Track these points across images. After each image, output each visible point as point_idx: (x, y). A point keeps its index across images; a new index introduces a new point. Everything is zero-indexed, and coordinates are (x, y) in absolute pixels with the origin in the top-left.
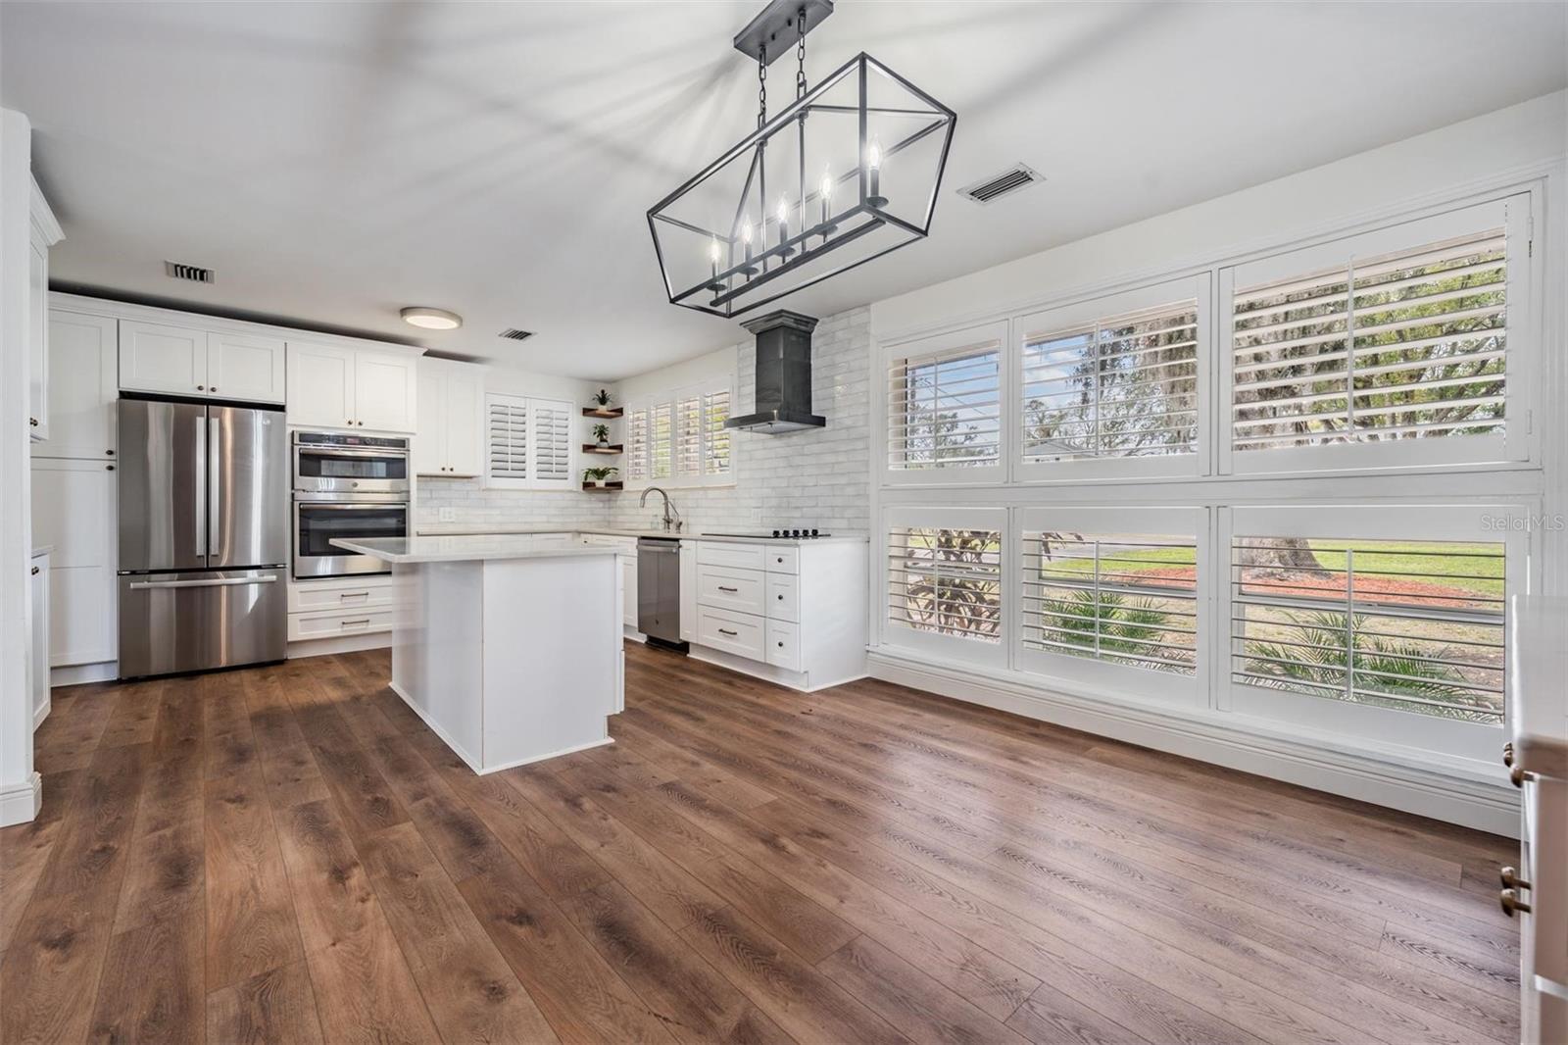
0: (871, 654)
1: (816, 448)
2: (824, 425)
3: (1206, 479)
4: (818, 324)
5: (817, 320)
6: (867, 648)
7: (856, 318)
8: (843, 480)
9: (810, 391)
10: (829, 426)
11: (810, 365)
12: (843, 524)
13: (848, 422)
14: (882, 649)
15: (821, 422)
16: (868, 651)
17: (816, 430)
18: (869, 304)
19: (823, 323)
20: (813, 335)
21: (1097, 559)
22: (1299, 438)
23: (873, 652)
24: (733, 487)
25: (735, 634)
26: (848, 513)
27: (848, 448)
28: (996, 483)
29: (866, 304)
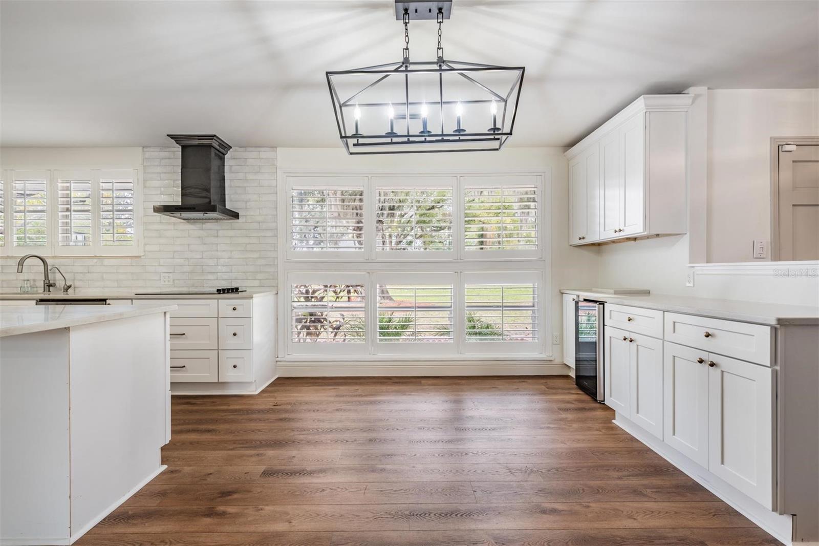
0: (278, 363)
1: (232, 233)
2: (238, 219)
3: (455, 261)
4: (231, 150)
5: (231, 148)
6: (277, 359)
7: (266, 154)
8: (256, 255)
9: (225, 194)
10: (241, 219)
11: (224, 176)
12: (257, 283)
13: (260, 218)
14: (288, 358)
15: (236, 216)
16: (277, 361)
17: (231, 221)
18: (276, 147)
19: (236, 151)
20: (226, 156)
21: (415, 296)
22: (482, 247)
23: (279, 361)
24: (139, 257)
25: (184, 366)
26: (259, 276)
27: (259, 235)
28: (362, 260)
29: (274, 147)
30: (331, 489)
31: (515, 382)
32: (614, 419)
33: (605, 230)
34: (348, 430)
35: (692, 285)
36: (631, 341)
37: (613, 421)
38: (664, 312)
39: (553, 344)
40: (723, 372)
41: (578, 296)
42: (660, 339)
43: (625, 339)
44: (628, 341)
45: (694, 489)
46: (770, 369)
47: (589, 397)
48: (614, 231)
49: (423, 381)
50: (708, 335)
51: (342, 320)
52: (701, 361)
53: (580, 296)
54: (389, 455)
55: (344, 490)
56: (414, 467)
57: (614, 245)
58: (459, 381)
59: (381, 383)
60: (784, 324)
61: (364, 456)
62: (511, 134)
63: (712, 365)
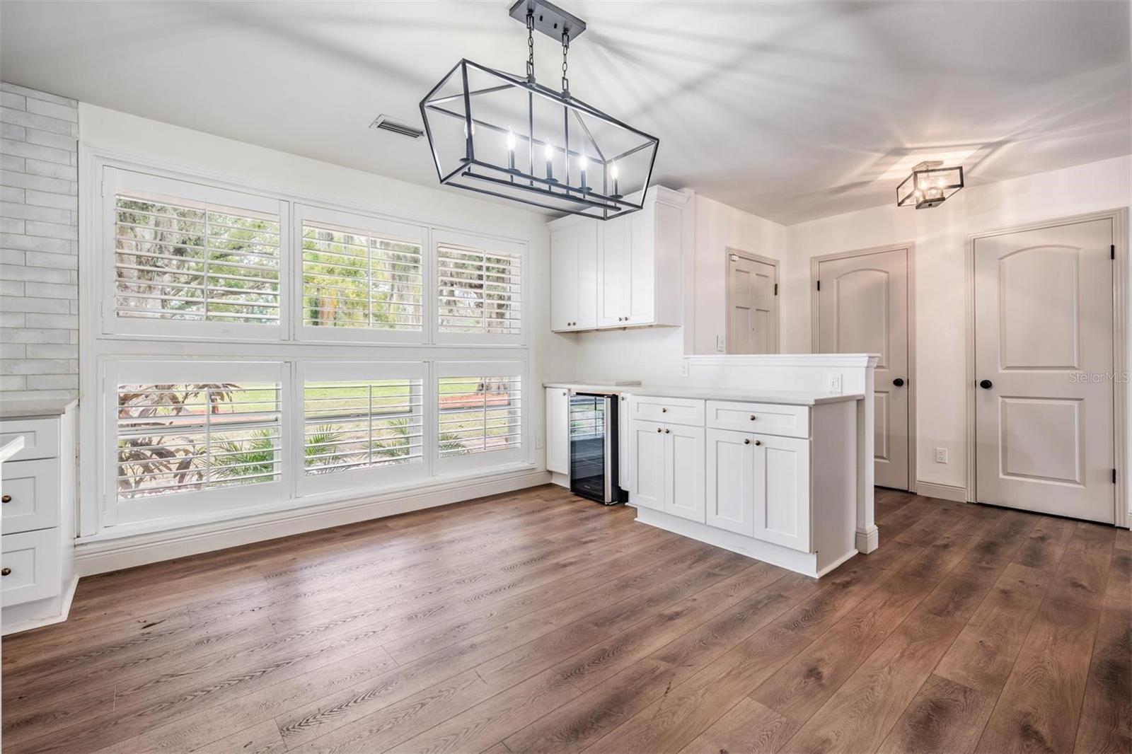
3: (425, 346)
6: (78, 541)
8: (14, 322)
16: (77, 545)
18: (76, 101)
26: (23, 368)
27: (26, 278)
28: (276, 340)
29: (71, 98)
30: (432, 698)
31: (506, 501)
32: (636, 517)
33: (604, 317)
34: (356, 617)
35: (686, 375)
36: (668, 432)
37: (636, 519)
38: (706, 400)
39: (536, 448)
40: (766, 448)
41: (569, 390)
42: (701, 427)
43: (659, 431)
44: (663, 433)
45: (736, 561)
46: (808, 441)
47: (592, 502)
48: (618, 319)
49: (391, 524)
50: (753, 419)
51: (190, 448)
52: (747, 442)
53: (572, 391)
54: (459, 627)
55: (453, 691)
56: (506, 628)
57: (598, 333)
58: (439, 514)
59: (325, 540)
60: (820, 404)
61: (426, 641)
62: (641, 207)
63: (758, 444)
